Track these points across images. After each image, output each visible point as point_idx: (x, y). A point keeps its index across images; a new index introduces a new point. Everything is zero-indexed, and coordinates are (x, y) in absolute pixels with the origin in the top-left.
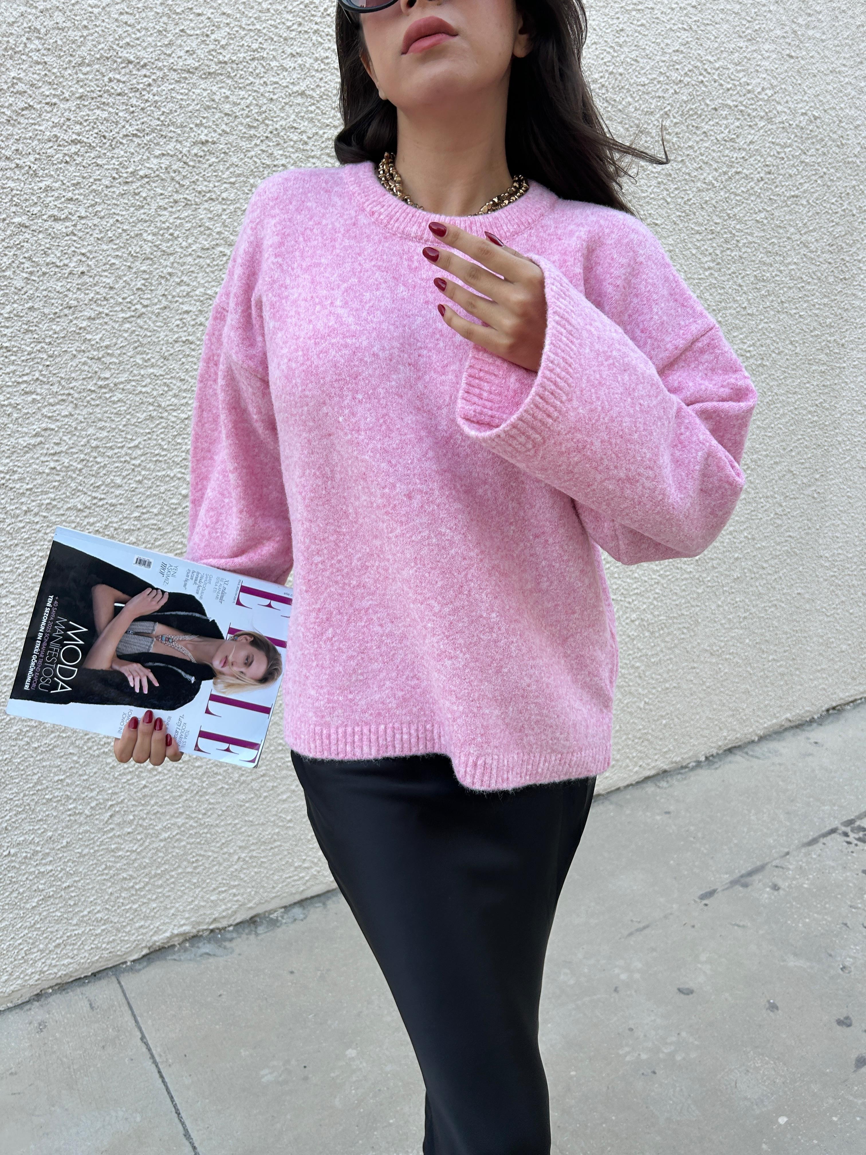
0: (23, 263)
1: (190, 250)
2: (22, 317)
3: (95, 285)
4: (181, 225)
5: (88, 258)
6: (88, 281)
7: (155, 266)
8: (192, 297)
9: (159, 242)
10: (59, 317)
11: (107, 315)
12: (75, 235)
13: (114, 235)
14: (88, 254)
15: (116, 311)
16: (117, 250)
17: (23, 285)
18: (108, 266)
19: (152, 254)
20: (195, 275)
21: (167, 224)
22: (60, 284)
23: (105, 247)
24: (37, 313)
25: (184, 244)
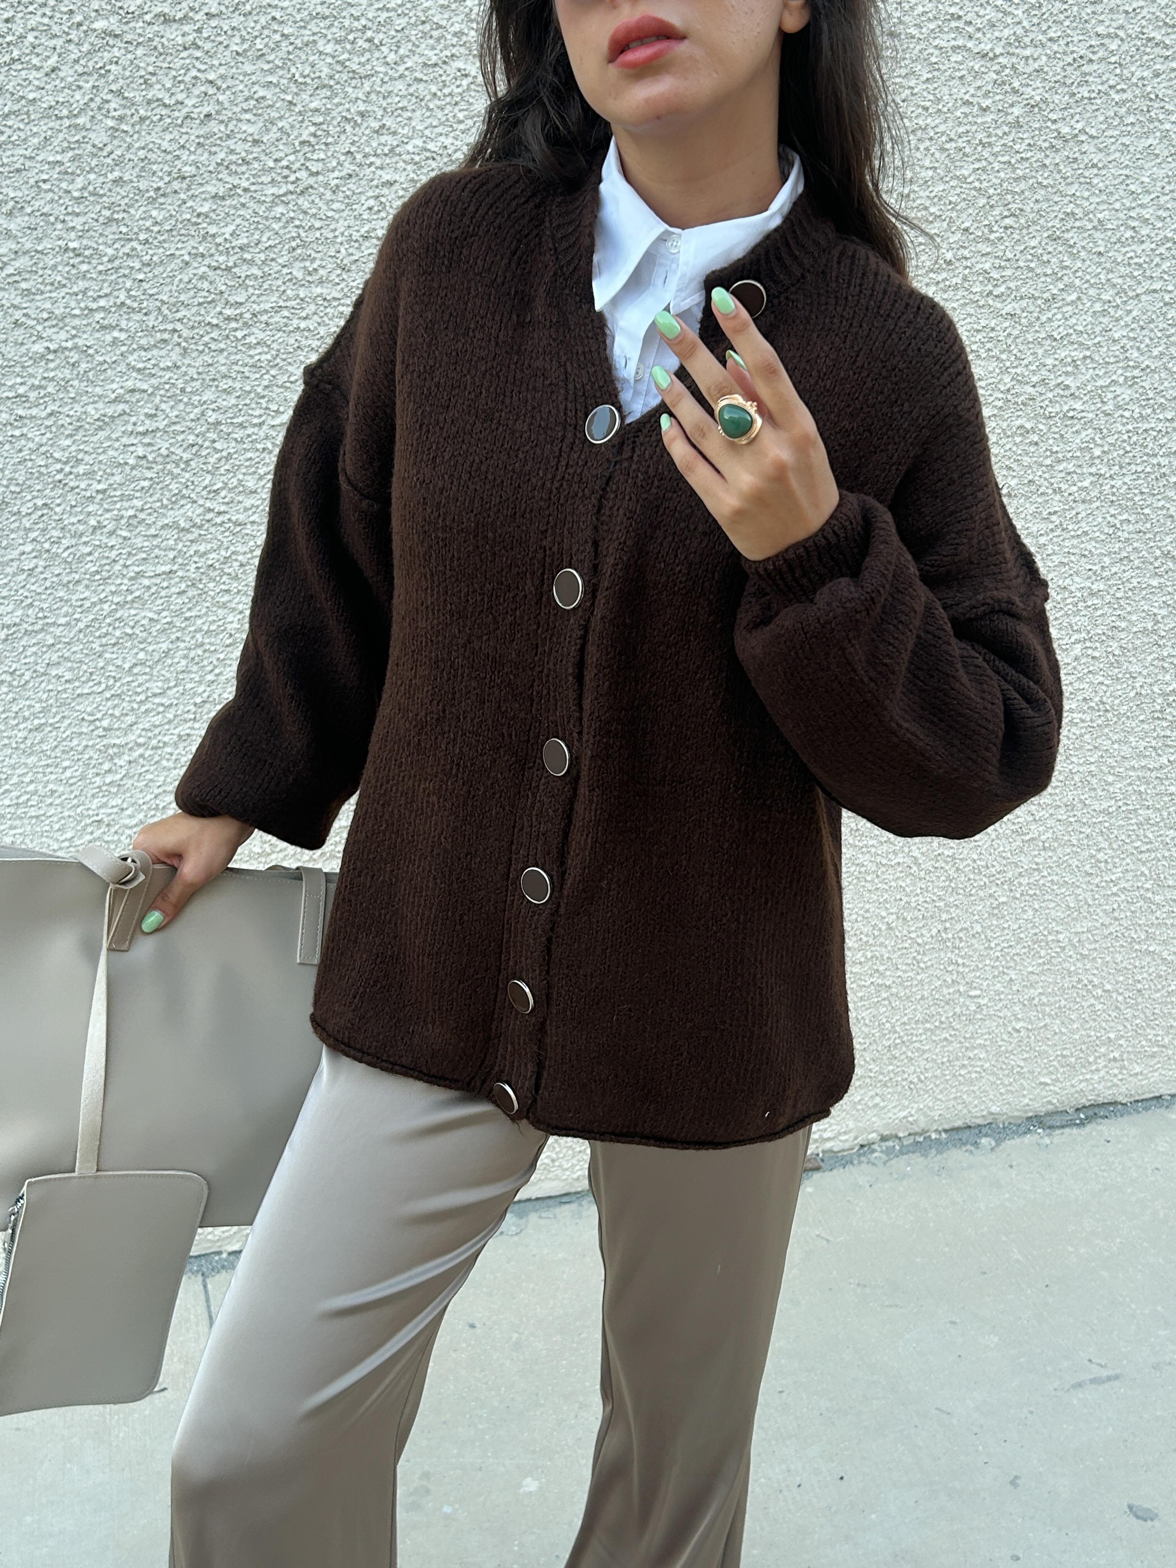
0: (108, 102)
1: (401, 69)
2: (102, 196)
3: (228, 136)
4: (389, 21)
5: (218, 89)
6: (216, 130)
7: (336, 101)
8: (400, 155)
9: (346, 56)
10: (163, 195)
11: (246, 190)
12: (198, 48)
13: (266, 45)
14: (219, 83)
15: (262, 183)
16: (271, 72)
17: (106, 140)
18: (253, 102)
19: (331, 77)
20: (409, 114)
21: (363, 22)
22: (168, 137)
23: (248, 68)
24: (127, 188)
25: (392, 57)
